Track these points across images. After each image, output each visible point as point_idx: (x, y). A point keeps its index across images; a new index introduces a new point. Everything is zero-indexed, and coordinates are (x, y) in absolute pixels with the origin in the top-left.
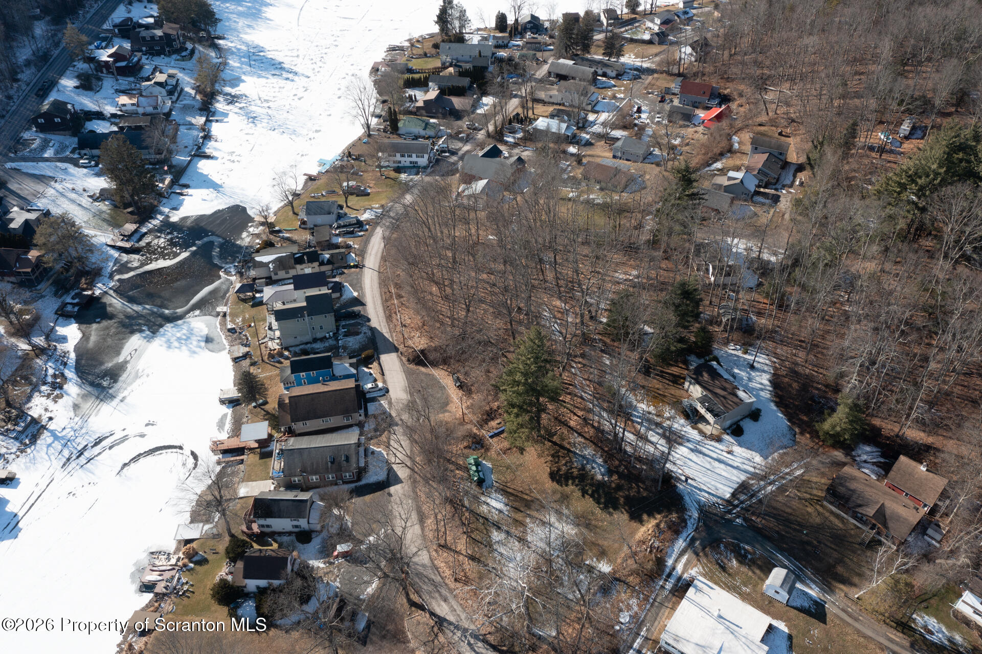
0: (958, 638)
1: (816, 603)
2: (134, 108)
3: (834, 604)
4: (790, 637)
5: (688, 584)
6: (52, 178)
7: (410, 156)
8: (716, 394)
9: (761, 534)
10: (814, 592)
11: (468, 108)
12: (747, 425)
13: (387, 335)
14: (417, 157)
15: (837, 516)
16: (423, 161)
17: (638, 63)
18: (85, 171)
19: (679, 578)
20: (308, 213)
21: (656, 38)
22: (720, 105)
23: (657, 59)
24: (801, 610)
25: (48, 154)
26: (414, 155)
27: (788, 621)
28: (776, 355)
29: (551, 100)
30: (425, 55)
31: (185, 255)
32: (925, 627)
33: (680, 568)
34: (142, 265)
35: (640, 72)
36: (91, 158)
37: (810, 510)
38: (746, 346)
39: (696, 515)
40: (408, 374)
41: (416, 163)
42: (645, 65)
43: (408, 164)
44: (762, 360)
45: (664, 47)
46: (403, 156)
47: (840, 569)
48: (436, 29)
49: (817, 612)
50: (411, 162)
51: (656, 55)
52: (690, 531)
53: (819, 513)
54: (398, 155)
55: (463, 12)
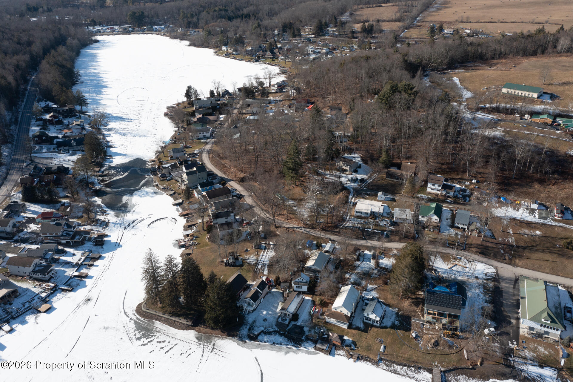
0: (430, 197)
1: (392, 198)
2: (71, 134)
3: (396, 198)
4: (388, 206)
5: (356, 203)
6: (53, 158)
7: (203, 133)
8: (347, 162)
9: (372, 190)
10: (391, 197)
11: (216, 119)
12: (358, 169)
13: (227, 178)
14: (206, 133)
15: (391, 181)
16: (208, 135)
17: (274, 99)
18: (65, 154)
19: (354, 203)
20: (174, 152)
21: (279, 91)
22: (312, 105)
23: (281, 97)
24: (389, 201)
25: (44, 151)
26: (205, 133)
27: (386, 203)
28: (360, 153)
29: (248, 112)
30: (185, 107)
31: (126, 174)
32: (421, 197)
33: (353, 201)
34: (110, 179)
35: (276, 101)
36: (65, 150)
37: (383, 181)
38: (350, 153)
39: (352, 190)
40: (241, 185)
41: (206, 136)
42: (278, 99)
43: (202, 137)
44: (356, 155)
45: (282, 93)
46: (200, 133)
47: (396, 191)
48: (185, 99)
49: (394, 200)
50: (203, 136)
51: (281, 96)
52: (352, 193)
53: (386, 182)
54: (198, 133)
55: (196, 91)
